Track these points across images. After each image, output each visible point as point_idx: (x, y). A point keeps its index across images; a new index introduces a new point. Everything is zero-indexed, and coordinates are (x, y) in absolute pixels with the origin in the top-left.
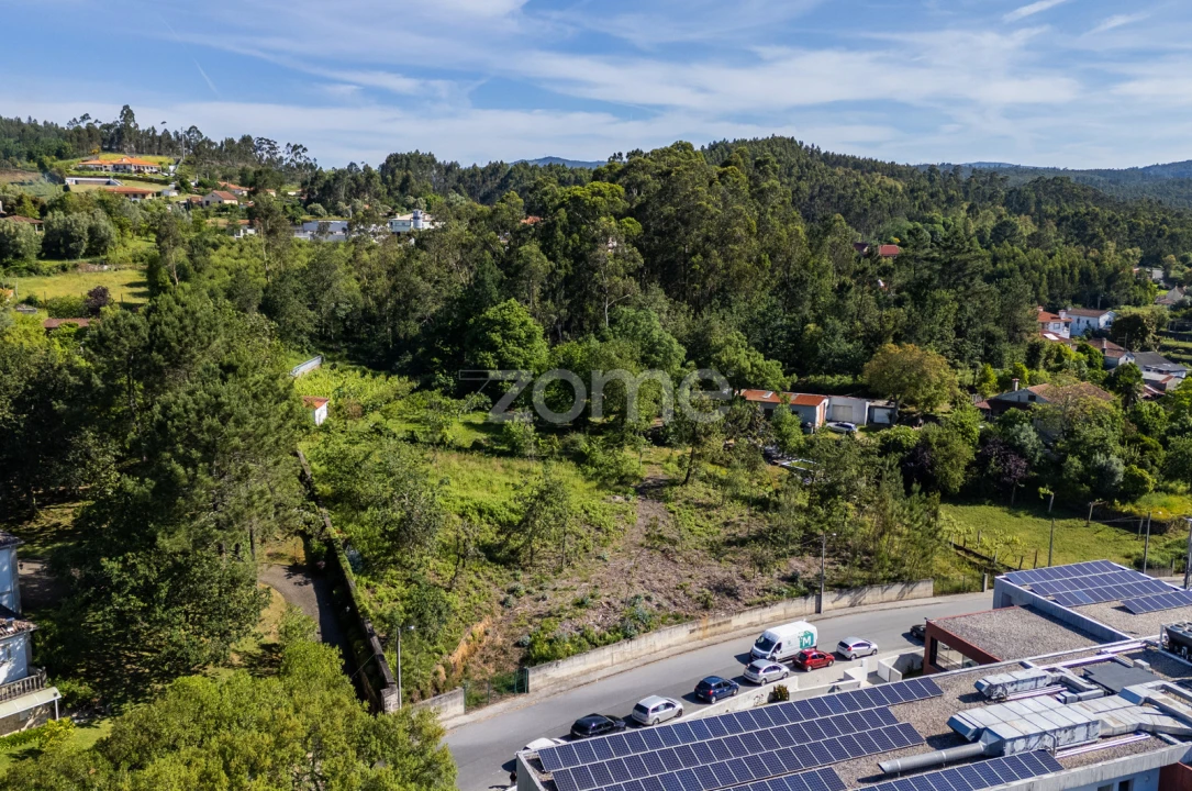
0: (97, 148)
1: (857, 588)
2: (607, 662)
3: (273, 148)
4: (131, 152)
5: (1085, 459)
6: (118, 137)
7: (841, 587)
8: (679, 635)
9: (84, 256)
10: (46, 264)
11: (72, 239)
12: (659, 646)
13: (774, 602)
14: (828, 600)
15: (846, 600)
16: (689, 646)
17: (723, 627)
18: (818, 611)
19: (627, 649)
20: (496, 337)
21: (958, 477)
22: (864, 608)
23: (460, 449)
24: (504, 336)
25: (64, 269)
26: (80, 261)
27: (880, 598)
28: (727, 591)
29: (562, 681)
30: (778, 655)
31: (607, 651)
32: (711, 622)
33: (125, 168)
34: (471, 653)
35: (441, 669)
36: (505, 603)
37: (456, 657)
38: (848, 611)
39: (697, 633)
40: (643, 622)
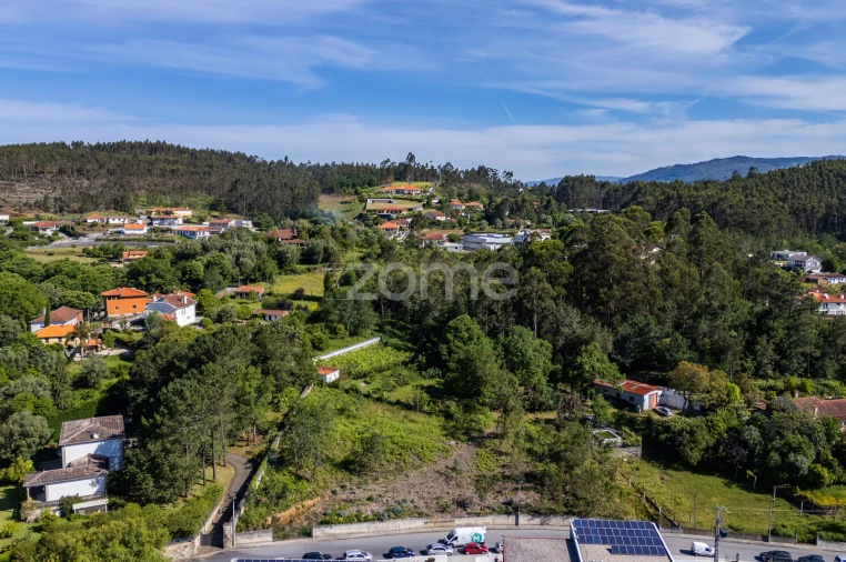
0: (392, 177)
1: (545, 515)
2: (366, 530)
3: (495, 174)
4: (411, 180)
5: (784, 455)
6: (403, 172)
7: (536, 513)
8: (418, 524)
9: (321, 262)
10: (300, 267)
11: (315, 254)
12: (402, 527)
13: (486, 515)
14: (523, 519)
15: (537, 521)
16: (421, 530)
17: (448, 524)
18: (517, 524)
19: (380, 526)
20: (450, 336)
21: (695, 456)
22: (548, 527)
23: (390, 403)
24: (455, 336)
25: (309, 270)
26: (319, 265)
27: (561, 523)
28: (462, 504)
29: (331, 535)
30: (455, 543)
31: (365, 525)
32: (440, 520)
33: (402, 192)
34: (298, 515)
35: (270, 519)
36: (334, 492)
37: (283, 514)
38: (536, 527)
39: (430, 525)
40: (395, 513)
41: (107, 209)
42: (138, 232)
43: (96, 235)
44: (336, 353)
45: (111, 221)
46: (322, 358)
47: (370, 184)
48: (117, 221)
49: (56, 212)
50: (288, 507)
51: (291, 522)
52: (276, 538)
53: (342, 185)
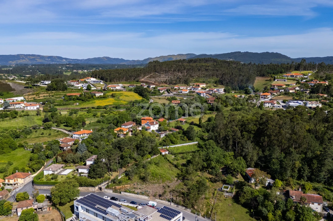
1: (178, 205)
2: (132, 196)
13: (164, 200)
17: (154, 200)
18: (171, 205)
23: (172, 164)
28: (160, 196)
29: (126, 195)
31: (133, 194)
32: (152, 198)
34: (122, 188)
35: (114, 187)
36: (134, 185)
37: (118, 187)
38: (175, 207)
39: (149, 199)
40: (142, 194)
41: (183, 83)
42: (185, 92)
43: (175, 93)
44: (179, 145)
45: (181, 88)
46: (171, 147)
47: (281, 73)
48: (182, 88)
49: (168, 84)
50: (121, 185)
51: (120, 189)
52: (113, 192)
53: (268, 73)
